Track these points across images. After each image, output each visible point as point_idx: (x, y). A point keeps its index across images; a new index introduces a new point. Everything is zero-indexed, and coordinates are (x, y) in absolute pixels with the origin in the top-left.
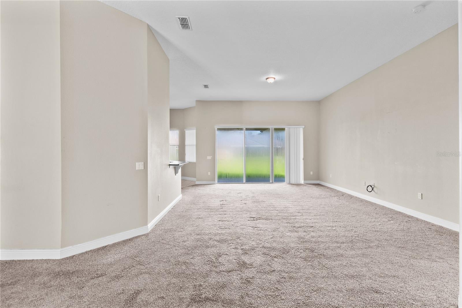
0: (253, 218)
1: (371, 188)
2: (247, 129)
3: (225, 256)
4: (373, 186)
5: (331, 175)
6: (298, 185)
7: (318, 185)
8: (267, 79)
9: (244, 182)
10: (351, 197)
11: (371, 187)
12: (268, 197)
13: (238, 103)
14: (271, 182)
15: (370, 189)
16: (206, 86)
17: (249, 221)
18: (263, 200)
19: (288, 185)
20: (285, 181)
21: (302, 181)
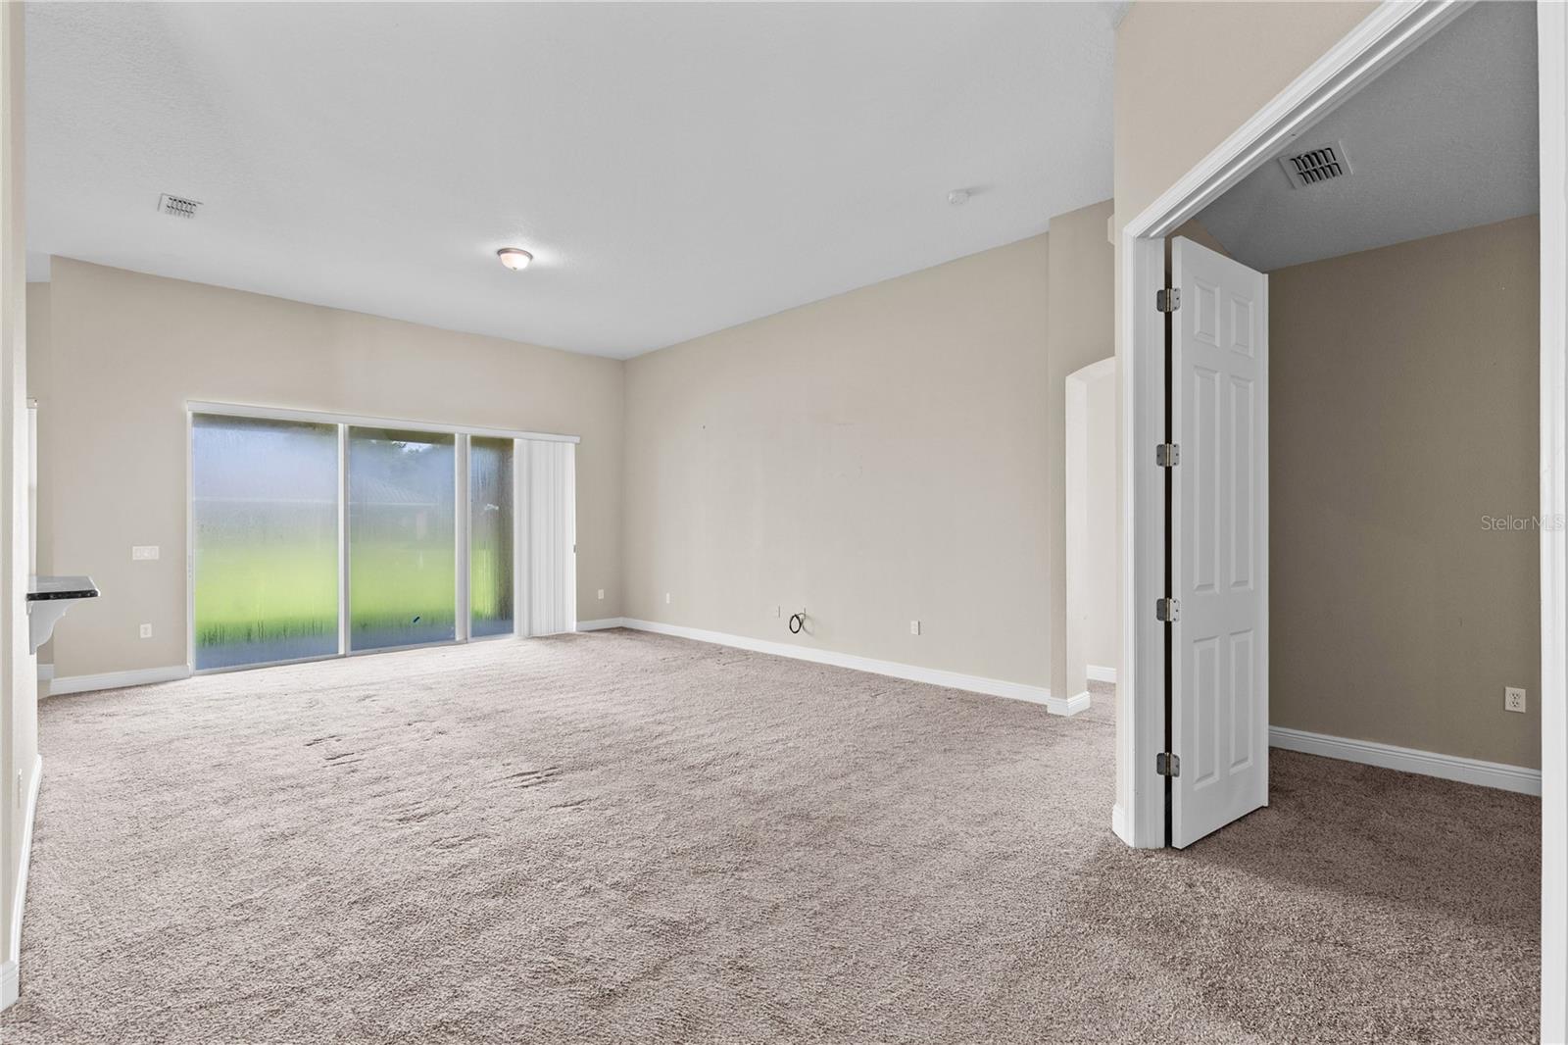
0: (533, 773)
1: (798, 622)
2: (358, 434)
3: (582, 932)
4: (801, 617)
5: (668, 595)
6: (564, 638)
7: (622, 630)
8: (501, 252)
9: (341, 652)
10: (745, 654)
11: (798, 618)
12: (503, 694)
13: (321, 316)
14: (458, 638)
15: (795, 624)
16: (181, 206)
17: (526, 790)
18: (501, 708)
19: (532, 645)
20: (511, 631)
21: (572, 626)
